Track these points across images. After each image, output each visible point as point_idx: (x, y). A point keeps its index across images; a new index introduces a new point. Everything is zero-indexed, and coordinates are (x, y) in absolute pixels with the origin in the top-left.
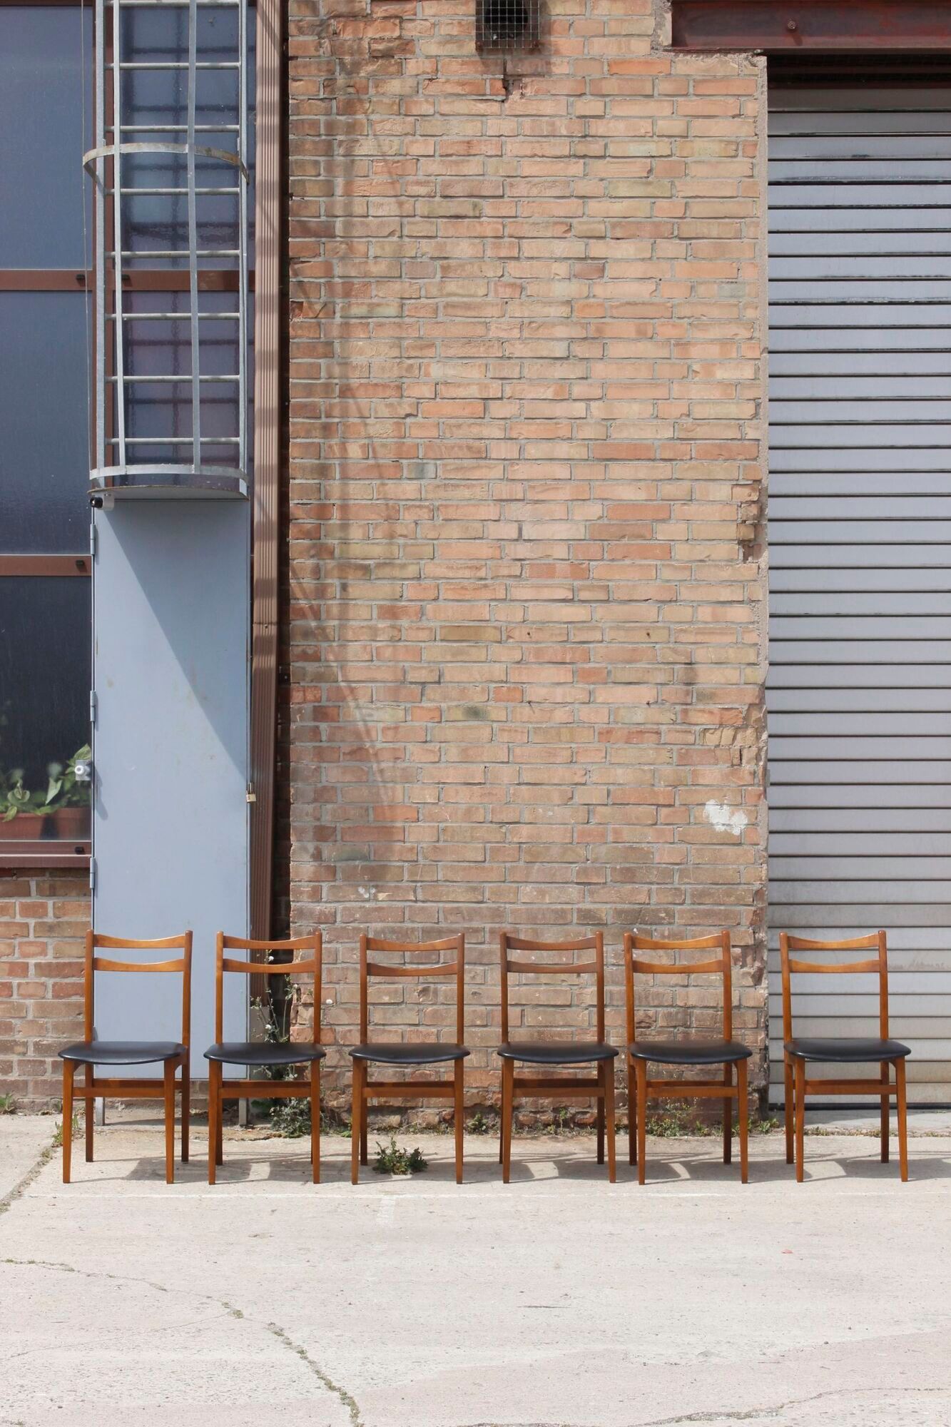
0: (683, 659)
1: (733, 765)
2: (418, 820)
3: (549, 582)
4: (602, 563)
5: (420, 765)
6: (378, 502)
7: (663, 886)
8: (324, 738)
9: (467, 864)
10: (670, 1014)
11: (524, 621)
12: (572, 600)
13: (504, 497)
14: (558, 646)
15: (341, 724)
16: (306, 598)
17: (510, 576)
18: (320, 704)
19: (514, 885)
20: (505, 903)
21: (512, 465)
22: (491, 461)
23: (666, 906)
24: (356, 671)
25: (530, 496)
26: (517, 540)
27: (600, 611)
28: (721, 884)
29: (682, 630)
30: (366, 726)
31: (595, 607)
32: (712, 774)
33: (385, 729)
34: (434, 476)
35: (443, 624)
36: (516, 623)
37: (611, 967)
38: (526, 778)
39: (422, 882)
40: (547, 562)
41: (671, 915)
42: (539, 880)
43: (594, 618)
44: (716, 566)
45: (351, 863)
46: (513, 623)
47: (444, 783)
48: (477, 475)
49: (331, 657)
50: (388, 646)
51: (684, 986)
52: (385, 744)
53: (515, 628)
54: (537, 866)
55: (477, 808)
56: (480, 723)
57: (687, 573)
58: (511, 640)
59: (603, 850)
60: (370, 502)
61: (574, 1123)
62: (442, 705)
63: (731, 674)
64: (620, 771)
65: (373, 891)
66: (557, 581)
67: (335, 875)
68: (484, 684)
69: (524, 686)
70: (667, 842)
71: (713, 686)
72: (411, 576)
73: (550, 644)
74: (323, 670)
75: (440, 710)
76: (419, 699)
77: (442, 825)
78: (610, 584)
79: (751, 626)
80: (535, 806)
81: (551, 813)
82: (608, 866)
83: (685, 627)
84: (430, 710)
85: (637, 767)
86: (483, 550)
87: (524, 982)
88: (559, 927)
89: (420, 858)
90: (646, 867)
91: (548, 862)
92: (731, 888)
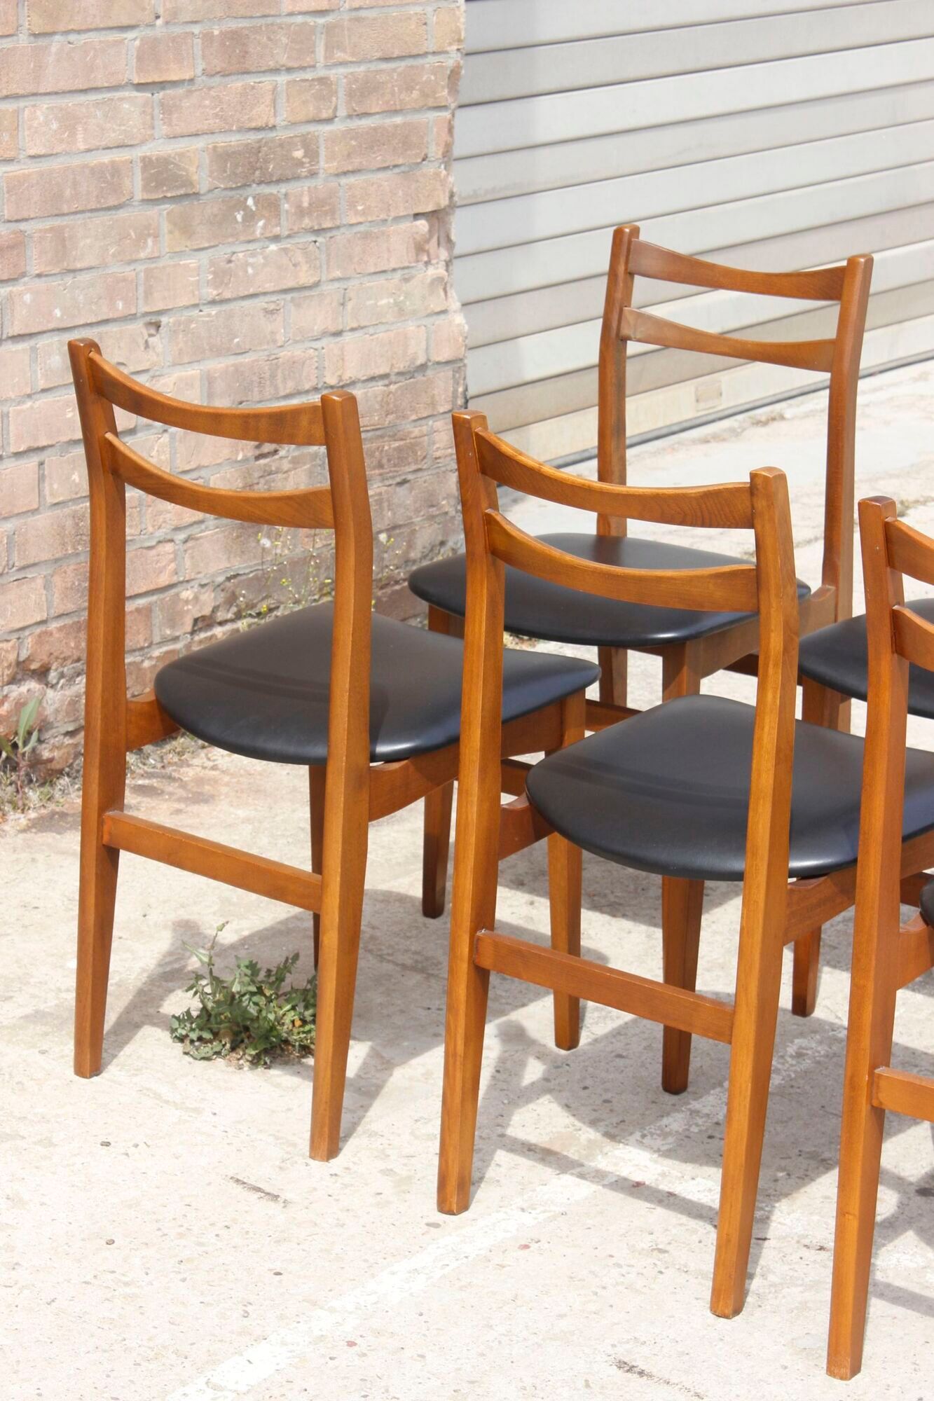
7: (298, 76)
19: (11, 106)
23: (305, 130)
28: (397, 58)
37: (207, 310)
41: (313, 151)
42: (63, 85)
54: (57, 42)
82: (196, 29)
87: (42, 384)
88: (105, 218)
90: (267, 25)
91: (79, 32)
92: (412, 67)
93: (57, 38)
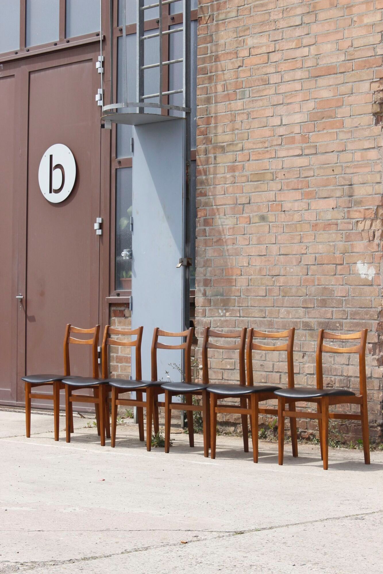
0: (348, 183)
1: (369, 241)
2: (241, 275)
3: (293, 146)
4: (314, 133)
5: (242, 247)
6: (228, 113)
7: (338, 309)
8: (207, 235)
9: (259, 297)
10: (341, 380)
11: (283, 168)
12: (301, 155)
13: (275, 104)
14: (296, 180)
15: (214, 227)
16: (202, 165)
17: (277, 145)
18: (206, 218)
19: (278, 308)
20: (274, 318)
21: (279, 86)
22: (271, 85)
23: (339, 320)
24: (220, 199)
25: (285, 102)
26: (280, 125)
27: (313, 159)
28: (363, 308)
29: (347, 167)
30: (222, 227)
31: (311, 158)
32: (360, 246)
33: (230, 228)
34: (248, 97)
35: (251, 173)
36: (279, 169)
38: (282, 252)
39: (242, 307)
40: (292, 136)
41: (341, 325)
42: (287, 306)
43: (311, 164)
44: (363, 129)
45: (216, 297)
46: (278, 169)
47: (251, 255)
48: (265, 93)
49: (210, 194)
50: (231, 186)
51: (347, 365)
52: (229, 237)
53: (279, 172)
55: (263, 268)
56: (265, 223)
57: (350, 134)
58: (277, 179)
59: (313, 289)
60: (225, 113)
61: (302, 437)
62: (251, 215)
63: (369, 189)
64: (320, 246)
65: (224, 311)
66: (295, 145)
67: (210, 304)
68: (267, 203)
69: (282, 203)
70: (340, 285)
71: (362, 196)
72: (239, 150)
73: (293, 180)
74: (207, 200)
75: (249, 217)
76: (242, 213)
77: (250, 277)
78: (318, 144)
79: (378, 162)
80: (286, 266)
81: (292, 270)
82: (315, 298)
83: (349, 164)
84: (246, 218)
85: (328, 243)
86: (267, 132)
89: (242, 295)
90: (331, 298)
91: (291, 296)
92: (368, 310)
93: (287, 297)
